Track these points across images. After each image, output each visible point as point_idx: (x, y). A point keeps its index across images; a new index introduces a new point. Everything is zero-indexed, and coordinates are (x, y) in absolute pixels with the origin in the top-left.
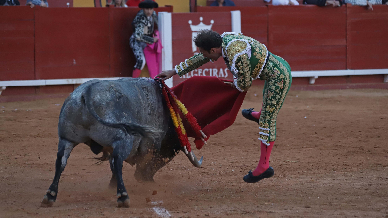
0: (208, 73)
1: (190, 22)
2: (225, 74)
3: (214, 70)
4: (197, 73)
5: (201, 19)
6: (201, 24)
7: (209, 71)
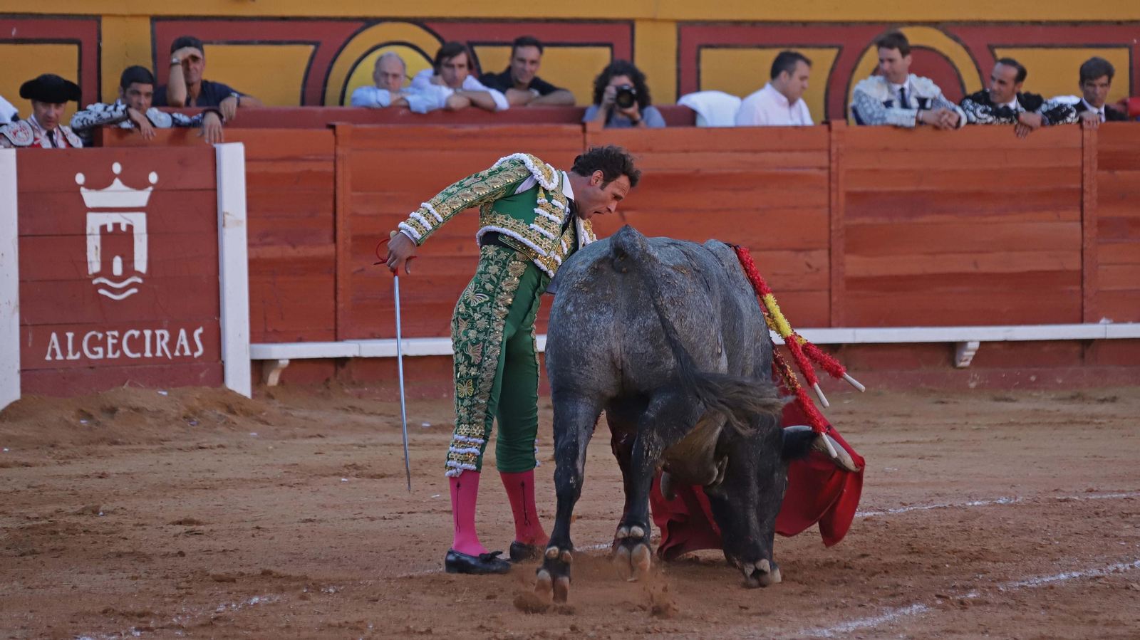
0: (136, 344)
1: (80, 179)
2: (194, 348)
3: (158, 332)
4: (104, 343)
5: (117, 168)
6: (117, 183)
7: (142, 337)
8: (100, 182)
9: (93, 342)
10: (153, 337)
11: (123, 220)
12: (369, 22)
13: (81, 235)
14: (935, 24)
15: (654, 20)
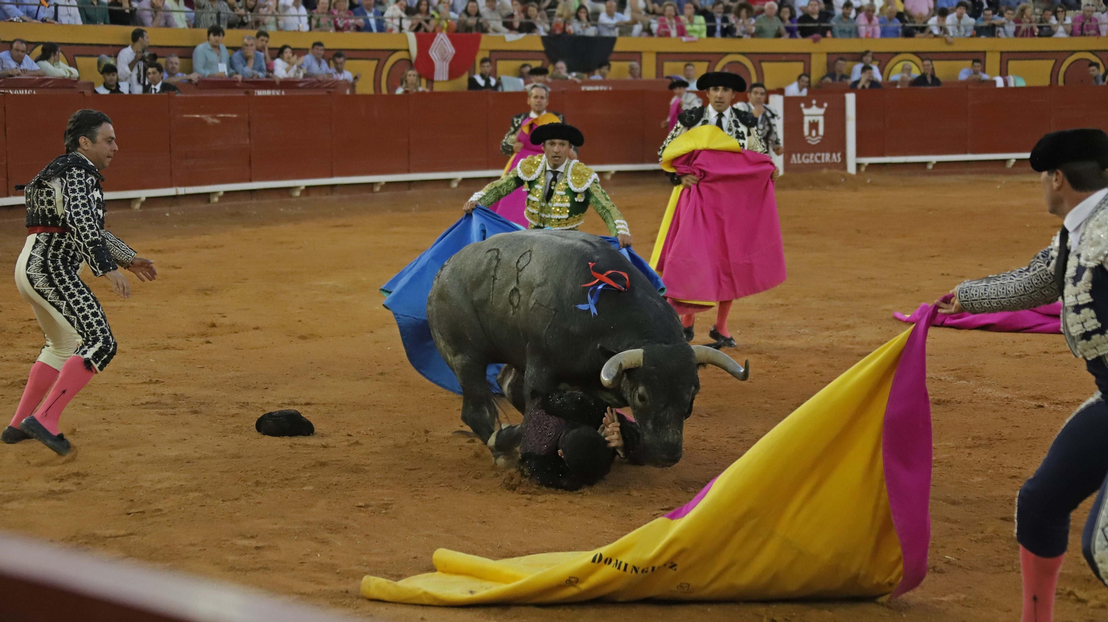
0: (819, 158)
1: (802, 105)
2: (837, 159)
3: (826, 154)
4: (809, 157)
5: (814, 102)
6: (814, 107)
7: (821, 156)
8: (809, 106)
9: (806, 157)
10: (825, 157)
11: (816, 119)
12: (897, 53)
13: (802, 124)
14: (1091, 52)
15: (992, 51)
